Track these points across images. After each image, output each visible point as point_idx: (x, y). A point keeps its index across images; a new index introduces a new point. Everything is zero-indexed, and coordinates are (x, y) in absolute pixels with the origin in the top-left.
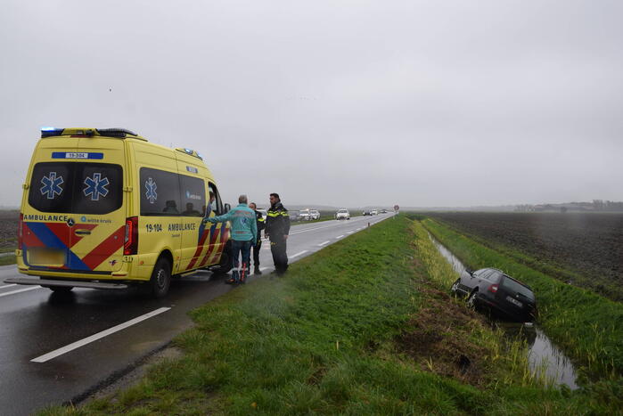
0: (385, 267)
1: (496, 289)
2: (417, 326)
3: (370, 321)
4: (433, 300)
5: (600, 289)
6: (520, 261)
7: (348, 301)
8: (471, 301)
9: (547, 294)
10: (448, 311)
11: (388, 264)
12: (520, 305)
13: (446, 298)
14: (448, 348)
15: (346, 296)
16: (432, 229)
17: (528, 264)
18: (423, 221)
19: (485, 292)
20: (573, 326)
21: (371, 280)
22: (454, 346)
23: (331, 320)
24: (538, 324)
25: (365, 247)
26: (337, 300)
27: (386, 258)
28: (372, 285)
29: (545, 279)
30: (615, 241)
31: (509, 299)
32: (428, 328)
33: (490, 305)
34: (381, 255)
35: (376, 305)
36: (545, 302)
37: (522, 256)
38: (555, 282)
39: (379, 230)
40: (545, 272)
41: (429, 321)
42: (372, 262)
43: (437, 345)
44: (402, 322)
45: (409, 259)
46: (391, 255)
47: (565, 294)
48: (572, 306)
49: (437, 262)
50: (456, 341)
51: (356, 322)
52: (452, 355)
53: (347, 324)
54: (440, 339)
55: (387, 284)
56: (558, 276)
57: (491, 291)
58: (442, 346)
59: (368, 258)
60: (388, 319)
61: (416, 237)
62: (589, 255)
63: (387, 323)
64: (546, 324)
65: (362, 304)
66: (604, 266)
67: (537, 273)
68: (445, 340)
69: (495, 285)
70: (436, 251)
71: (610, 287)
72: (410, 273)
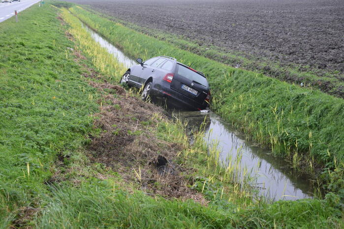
0: (48, 62)
1: (171, 78)
2: (103, 127)
3: (53, 129)
4: (110, 95)
5: (267, 70)
6: (183, 47)
7: (20, 107)
8: (145, 93)
9: (218, 79)
10: (128, 106)
11: (50, 58)
12: (195, 93)
13: (121, 92)
14: (140, 149)
15: (14, 101)
16: (83, 17)
17: (192, 50)
18: (72, 9)
19: (159, 82)
20: (250, 110)
21: (38, 78)
22: (146, 145)
23: (6, 135)
24: (214, 111)
25: (19, 40)
26: (6, 106)
27: (46, 51)
28: (41, 84)
29: (213, 64)
30: (263, 22)
31: (185, 87)
32: (114, 128)
33: (165, 96)
34: (40, 48)
35: (54, 109)
36: (217, 87)
37: (183, 42)
38: (224, 67)
39: (28, 19)
40: (210, 56)
41: (113, 120)
42: (31, 57)
43: (129, 148)
44: (87, 126)
45: (71, 52)
46: (50, 48)
47: (236, 78)
48: (246, 90)
49: (98, 53)
50: (147, 139)
51: (37, 132)
52: (146, 156)
53: (27, 138)
54: (131, 140)
55: (57, 81)
56: (224, 60)
57: (166, 80)
58: (134, 147)
59: (27, 53)
60: (71, 124)
61: (68, 26)
62: (245, 37)
63: (73, 129)
64: (222, 110)
65: (37, 109)
66: (262, 47)
67: (202, 59)
68: (136, 141)
69: (169, 75)
70: (93, 40)
71: (275, 67)
72: (76, 67)
